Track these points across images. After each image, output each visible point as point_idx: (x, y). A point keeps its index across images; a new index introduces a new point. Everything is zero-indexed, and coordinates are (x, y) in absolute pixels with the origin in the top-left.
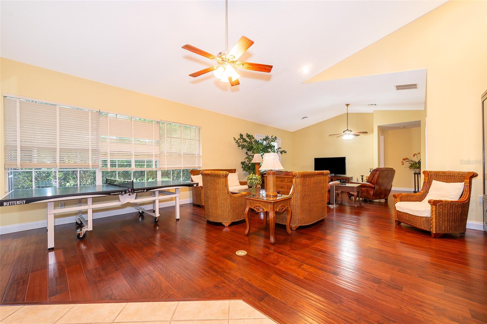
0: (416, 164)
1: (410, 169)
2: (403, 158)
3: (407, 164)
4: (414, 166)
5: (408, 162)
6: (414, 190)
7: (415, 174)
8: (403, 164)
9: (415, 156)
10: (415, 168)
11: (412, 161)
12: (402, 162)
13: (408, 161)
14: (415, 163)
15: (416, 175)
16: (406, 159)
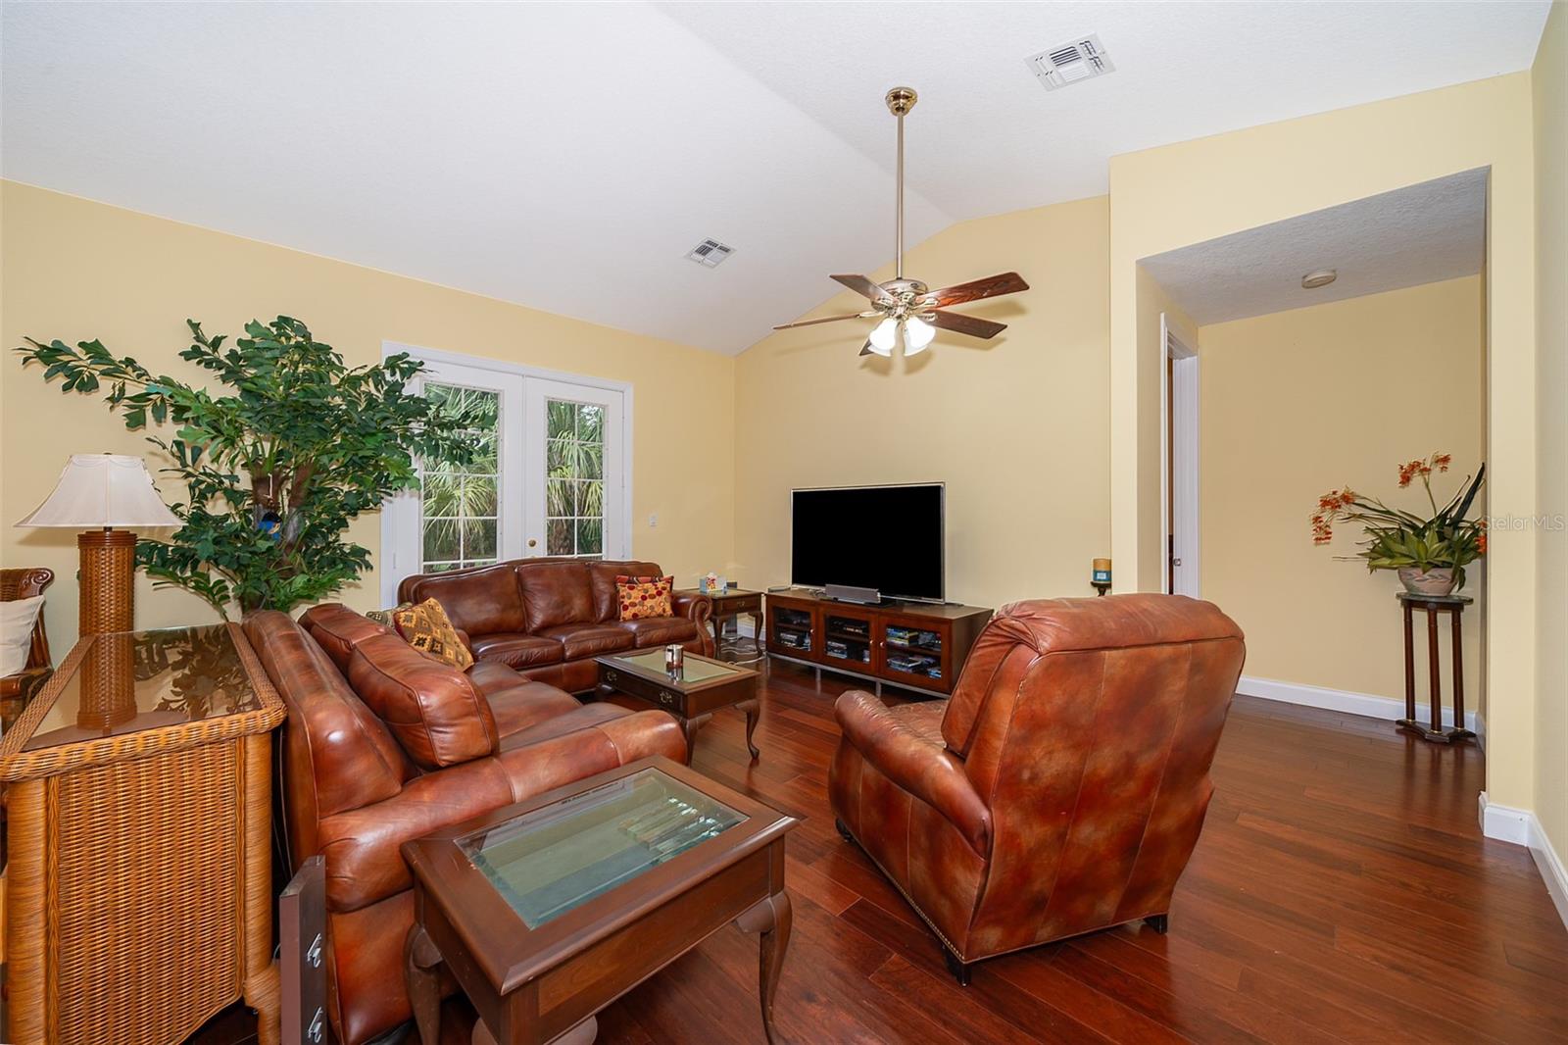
0: (1420, 533)
1: (1373, 568)
2: (1326, 492)
3: (1352, 536)
4: (1403, 549)
5: (1363, 524)
6: (1403, 717)
7: (1410, 604)
8: (1323, 534)
9: (1417, 480)
10: (1414, 566)
11: (1388, 512)
12: (1317, 519)
13: (1361, 516)
14: (1413, 527)
15: (1420, 618)
16: (1347, 499)
